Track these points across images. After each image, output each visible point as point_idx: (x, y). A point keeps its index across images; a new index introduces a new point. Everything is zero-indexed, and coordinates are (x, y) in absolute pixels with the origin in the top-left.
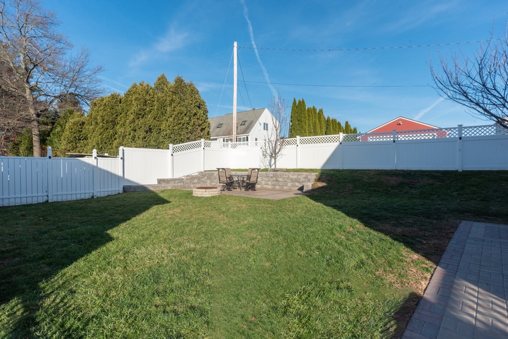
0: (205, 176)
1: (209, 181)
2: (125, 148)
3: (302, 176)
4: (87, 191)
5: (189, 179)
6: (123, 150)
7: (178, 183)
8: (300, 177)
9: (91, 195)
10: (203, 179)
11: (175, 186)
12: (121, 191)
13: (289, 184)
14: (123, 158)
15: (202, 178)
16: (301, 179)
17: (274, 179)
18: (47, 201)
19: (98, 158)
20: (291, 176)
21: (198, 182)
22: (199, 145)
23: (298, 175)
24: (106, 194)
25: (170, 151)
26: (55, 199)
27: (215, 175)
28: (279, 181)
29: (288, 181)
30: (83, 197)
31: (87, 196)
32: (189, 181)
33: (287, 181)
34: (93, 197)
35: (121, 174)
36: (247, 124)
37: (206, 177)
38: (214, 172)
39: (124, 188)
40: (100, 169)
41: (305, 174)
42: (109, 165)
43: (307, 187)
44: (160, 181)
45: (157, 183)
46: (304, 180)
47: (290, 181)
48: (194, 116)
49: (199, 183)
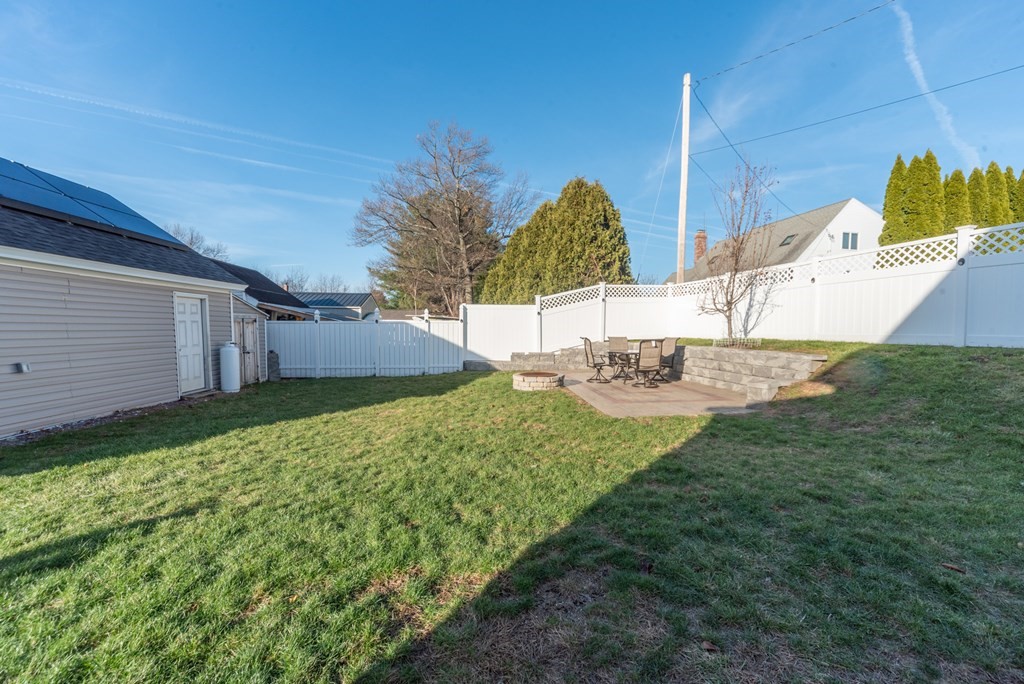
2: (468, 306)
4: (417, 366)
6: (465, 309)
7: (544, 360)
8: (771, 363)
9: (422, 371)
11: (539, 366)
12: (461, 369)
13: (745, 380)
14: (465, 322)
16: (774, 370)
17: (715, 364)
18: (375, 375)
19: (432, 321)
20: (751, 361)
22: (595, 294)
23: (768, 359)
24: (441, 372)
25: (535, 308)
26: (382, 374)
28: (725, 370)
29: (744, 372)
30: (412, 373)
31: (418, 373)
33: (740, 373)
34: (424, 374)
35: (461, 344)
36: (794, 242)
39: (464, 364)
40: (434, 336)
41: (784, 355)
42: (445, 330)
43: (756, 394)
44: (515, 356)
45: (509, 359)
46: (780, 371)
47: (748, 372)
48: (591, 242)
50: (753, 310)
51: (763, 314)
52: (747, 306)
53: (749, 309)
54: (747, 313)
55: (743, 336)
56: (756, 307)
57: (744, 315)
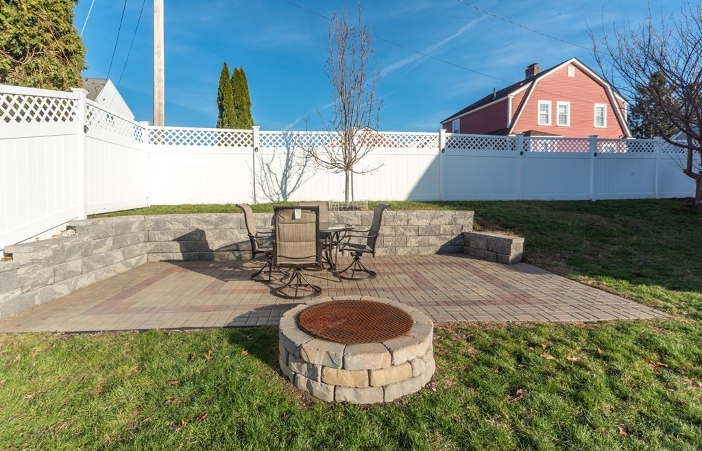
0: (107, 236)
1: (118, 255)
3: (443, 220)
5: (48, 262)
10: (102, 251)
15: (95, 247)
21: (84, 264)
27: (134, 227)
32: (49, 270)
37: (109, 242)
38: (131, 218)
43: (516, 249)
49: (88, 268)
50: (291, 171)
51: (305, 176)
52: (284, 167)
53: (286, 171)
54: (285, 175)
55: (282, 199)
56: (295, 169)
57: (280, 177)
